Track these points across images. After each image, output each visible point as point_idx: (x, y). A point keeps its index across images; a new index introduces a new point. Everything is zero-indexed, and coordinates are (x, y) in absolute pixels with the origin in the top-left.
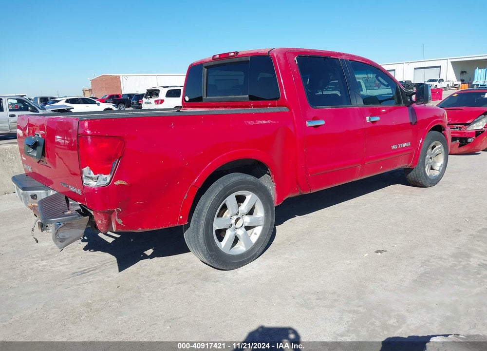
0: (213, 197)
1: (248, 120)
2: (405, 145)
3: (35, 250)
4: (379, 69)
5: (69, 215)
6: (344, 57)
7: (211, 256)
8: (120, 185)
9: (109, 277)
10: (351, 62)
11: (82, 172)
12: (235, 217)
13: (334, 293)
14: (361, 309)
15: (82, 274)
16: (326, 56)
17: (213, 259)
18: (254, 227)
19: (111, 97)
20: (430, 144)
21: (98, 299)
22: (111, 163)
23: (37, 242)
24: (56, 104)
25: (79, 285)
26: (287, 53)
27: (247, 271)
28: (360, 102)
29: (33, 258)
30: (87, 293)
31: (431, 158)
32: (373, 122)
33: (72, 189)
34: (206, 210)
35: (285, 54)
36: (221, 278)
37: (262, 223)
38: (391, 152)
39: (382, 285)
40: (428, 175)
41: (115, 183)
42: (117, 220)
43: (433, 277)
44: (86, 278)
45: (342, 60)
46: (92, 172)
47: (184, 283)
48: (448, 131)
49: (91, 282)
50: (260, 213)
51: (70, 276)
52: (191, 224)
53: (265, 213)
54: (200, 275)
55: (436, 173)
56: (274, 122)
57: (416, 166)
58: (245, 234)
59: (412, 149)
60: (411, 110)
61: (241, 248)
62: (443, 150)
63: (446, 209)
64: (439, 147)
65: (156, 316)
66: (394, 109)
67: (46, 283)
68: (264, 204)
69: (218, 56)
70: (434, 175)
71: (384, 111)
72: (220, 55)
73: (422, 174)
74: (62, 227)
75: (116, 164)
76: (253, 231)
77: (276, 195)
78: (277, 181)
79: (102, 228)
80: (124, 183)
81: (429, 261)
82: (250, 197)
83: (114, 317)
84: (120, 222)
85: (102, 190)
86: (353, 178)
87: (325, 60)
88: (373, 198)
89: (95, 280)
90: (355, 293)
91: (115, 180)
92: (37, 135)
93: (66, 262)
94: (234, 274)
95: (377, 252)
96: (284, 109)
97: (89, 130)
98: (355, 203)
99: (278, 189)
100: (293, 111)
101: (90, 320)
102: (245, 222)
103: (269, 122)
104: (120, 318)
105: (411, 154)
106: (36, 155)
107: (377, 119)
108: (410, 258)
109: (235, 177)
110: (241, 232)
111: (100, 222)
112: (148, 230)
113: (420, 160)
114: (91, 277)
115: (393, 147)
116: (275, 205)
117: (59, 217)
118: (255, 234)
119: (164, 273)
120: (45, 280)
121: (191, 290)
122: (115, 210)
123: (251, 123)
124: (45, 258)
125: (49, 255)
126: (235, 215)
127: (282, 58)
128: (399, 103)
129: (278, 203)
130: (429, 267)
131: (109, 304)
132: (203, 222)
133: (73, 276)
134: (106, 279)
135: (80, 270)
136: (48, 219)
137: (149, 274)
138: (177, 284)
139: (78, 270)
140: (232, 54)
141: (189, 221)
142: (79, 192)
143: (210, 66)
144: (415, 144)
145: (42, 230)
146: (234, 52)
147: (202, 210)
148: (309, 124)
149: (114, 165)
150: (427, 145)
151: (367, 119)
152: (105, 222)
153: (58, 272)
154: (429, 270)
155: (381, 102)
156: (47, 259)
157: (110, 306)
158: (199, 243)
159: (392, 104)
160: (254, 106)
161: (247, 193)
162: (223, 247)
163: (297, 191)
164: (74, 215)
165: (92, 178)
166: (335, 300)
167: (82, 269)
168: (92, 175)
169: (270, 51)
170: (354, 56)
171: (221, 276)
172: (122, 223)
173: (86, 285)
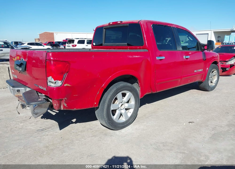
0: (111, 93)
1: (129, 55)
2: (200, 70)
3: (17, 118)
4: (190, 33)
5: (40, 101)
6: (174, 26)
7: (109, 123)
8: (67, 86)
9: (56, 133)
10: (177, 29)
11: (47, 79)
12: (121, 104)
13: (171, 143)
14: (185, 151)
15: (42, 131)
16: (165, 25)
17: (110, 124)
18: (130, 109)
19: (49, 43)
20: (212, 70)
21: (52, 144)
22: (63, 75)
23: (19, 114)
24: (23, 45)
25: (41, 136)
26: (148, 23)
27: (126, 131)
28: (181, 49)
29: (16, 122)
30: (46, 141)
31: (211, 77)
32: (187, 59)
33: (41, 87)
34: (107, 100)
35: (147, 23)
36: (113, 134)
37: (133, 107)
38: (194, 74)
39: (194, 139)
40: (210, 85)
41: (64, 85)
42: (64, 104)
43: (219, 136)
44: (44, 133)
45: (173, 27)
46: (53, 79)
47: (95, 136)
48: (220, 64)
49: (47, 135)
50: (133, 102)
51: (36, 131)
52: (100, 107)
53: (135, 102)
54: (102, 132)
55: (213, 84)
56: (141, 57)
57: (205, 81)
58: (126, 112)
59: (203, 72)
60: (204, 53)
61: (123, 119)
62: (217, 73)
63: (220, 102)
64: (215, 72)
65: (82, 153)
66: (196, 52)
67: (24, 135)
68: (135, 98)
69: (111, 23)
70: (212, 86)
71: (190, 53)
72: (113, 23)
73: (207, 84)
74: (37, 107)
75: (65, 76)
76: (129, 111)
77: (141, 93)
78: (141, 86)
79: (56, 108)
80: (69, 85)
81: (216, 128)
82: (128, 94)
83: (61, 153)
84: (66, 105)
85: (58, 88)
86: (177, 86)
87: (165, 27)
88: (183, 96)
89: (49, 134)
90: (182, 143)
91: (65, 84)
92: (22, 59)
93: (33, 124)
94: (120, 132)
95: (190, 122)
96: (146, 50)
97: (52, 57)
98: (175, 98)
99: (142, 90)
100: (150, 52)
101: (49, 154)
102: (125, 106)
103: (139, 56)
104: (64, 154)
105: (203, 75)
106: (21, 70)
107: (188, 57)
108: (206, 126)
109: (122, 84)
110: (123, 111)
111: (55, 105)
112: (79, 109)
113: (207, 78)
114: (47, 132)
115: (195, 71)
116: (140, 98)
117: (36, 102)
118: (130, 112)
119: (84, 131)
120: (23, 133)
121: (99, 140)
122: (64, 99)
123: (130, 57)
124: (22, 122)
125: (24, 120)
126: (121, 103)
127: (145, 25)
128: (198, 49)
129: (141, 97)
130: (216, 131)
131: (58, 147)
132: (106, 106)
133: (38, 132)
134: (55, 134)
135: (41, 129)
136: (30, 102)
137: (76, 131)
138: (92, 137)
139: (40, 129)
140: (119, 22)
141: (99, 105)
142: (45, 89)
143: (107, 28)
144: (205, 70)
145: (23, 108)
146: (120, 21)
147: (105, 100)
148: (158, 58)
149: (64, 76)
150: (210, 71)
151: (184, 57)
152: (58, 105)
153: (30, 129)
154: (217, 132)
155: (189, 49)
156: (23, 123)
157: (58, 148)
158: (104, 116)
159: (195, 50)
160: (130, 49)
161: (127, 92)
162: (115, 118)
163: (150, 92)
164: (43, 101)
165: (52, 82)
166: (172, 147)
167: (42, 128)
168: (53, 80)
169: (139, 22)
170: (178, 26)
171: (113, 133)
172: (67, 106)
173: (45, 136)
